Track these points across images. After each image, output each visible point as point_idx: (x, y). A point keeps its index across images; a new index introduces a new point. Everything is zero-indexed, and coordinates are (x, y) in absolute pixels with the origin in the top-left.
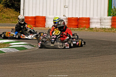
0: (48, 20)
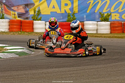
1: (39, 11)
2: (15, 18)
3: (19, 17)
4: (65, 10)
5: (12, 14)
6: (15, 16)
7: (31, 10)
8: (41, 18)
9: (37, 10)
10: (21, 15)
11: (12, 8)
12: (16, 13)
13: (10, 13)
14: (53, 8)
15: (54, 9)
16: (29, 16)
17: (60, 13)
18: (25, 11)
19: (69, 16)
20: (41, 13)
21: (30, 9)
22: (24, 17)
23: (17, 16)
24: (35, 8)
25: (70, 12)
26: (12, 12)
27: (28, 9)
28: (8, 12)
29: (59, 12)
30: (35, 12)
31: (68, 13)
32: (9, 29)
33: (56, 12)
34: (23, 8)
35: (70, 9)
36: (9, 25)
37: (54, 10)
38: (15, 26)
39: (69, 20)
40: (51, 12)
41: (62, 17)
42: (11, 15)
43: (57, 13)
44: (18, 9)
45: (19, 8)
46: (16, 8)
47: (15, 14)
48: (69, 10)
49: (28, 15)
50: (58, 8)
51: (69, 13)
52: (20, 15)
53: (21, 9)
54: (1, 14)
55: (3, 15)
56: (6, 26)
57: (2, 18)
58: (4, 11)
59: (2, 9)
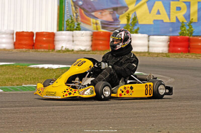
1: (135, 19)
2: (97, 29)
3: (103, 28)
4: (177, 17)
5: (93, 23)
6: (98, 26)
7: (123, 17)
8: (138, 29)
9: (131, 16)
10: (107, 24)
11: (93, 14)
12: (99, 22)
13: (90, 21)
14: (157, 14)
15: (159, 15)
16: (119, 26)
17: (169, 21)
18: (113, 19)
19: (183, 26)
20: (137, 22)
21: (121, 16)
22: (111, 28)
23: (100, 26)
24: (129, 14)
25: (185, 21)
26: (93, 20)
27: (117, 15)
28: (86, 19)
29: (166, 20)
30: (128, 20)
31: (181, 21)
32: (92, 46)
33: (162, 21)
34: (110, 14)
35: (184, 15)
36: (92, 41)
37: (158, 17)
38: (101, 42)
39: (183, 33)
40: (154, 20)
41: (171, 29)
42: (90, 25)
43: (165, 21)
44: (102, 15)
45: (104, 14)
46: (99, 13)
47: (96, 24)
48: (184, 18)
49: (117, 25)
50: (166, 13)
51: (183, 22)
52: (105, 24)
53: (106, 15)
54: (76, 23)
55: (79, 24)
56: (87, 41)
57: (77, 29)
58: (80, 19)
59: (77, 16)
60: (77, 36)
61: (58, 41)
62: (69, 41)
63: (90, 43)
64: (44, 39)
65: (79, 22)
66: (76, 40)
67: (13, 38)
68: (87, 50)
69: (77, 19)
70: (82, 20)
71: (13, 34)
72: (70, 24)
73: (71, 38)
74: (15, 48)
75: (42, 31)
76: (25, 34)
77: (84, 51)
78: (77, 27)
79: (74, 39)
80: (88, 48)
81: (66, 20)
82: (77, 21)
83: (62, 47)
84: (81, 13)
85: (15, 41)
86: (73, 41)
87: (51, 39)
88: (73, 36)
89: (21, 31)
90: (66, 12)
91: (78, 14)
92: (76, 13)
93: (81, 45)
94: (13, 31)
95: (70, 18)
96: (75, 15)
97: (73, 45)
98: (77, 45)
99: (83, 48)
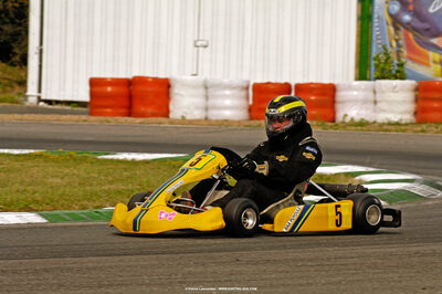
0: (183, 92)
5: (435, 62)
11: (434, 41)
26: (433, 56)
28: (418, 53)
32: (415, 113)
36: (416, 101)
38: (436, 105)
54: (396, 62)
55: (401, 65)
56: (404, 102)
57: (398, 75)
58: (405, 52)
59: (399, 46)
60: (383, 92)
61: (343, 102)
62: (365, 102)
63: (411, 107)
64: (313, 98)
65: (403, 60)
66: (381, 101)
67: (247, 98)
68: (403, 122)
69: (398, 52)
70: (411, 55)
71: (247, 88)
72: (382, 65)
73: (371, 96)
74: (251, 118)
75: (310, 81)
76: (272, 87)
77: (397, 124)
78: (398, 71)
79: (378, 99)
80: (408, 117)
81: (374, 55)
82: (399, 58)
83: (346, 115)
84: (407, 39)
85: (251, 102)
86: (375, 102)
87: (326, 98)
88: (375, 92)
89: (265, 81)
90: (374, 38)
91: (401, 42)
92: (397, 41)
93: (392, 112)
94: (249, 82)
95: (382, 50)
96: (394, 44)
97: (375, 111)
98: (384, 111)
99: (394, 118)
